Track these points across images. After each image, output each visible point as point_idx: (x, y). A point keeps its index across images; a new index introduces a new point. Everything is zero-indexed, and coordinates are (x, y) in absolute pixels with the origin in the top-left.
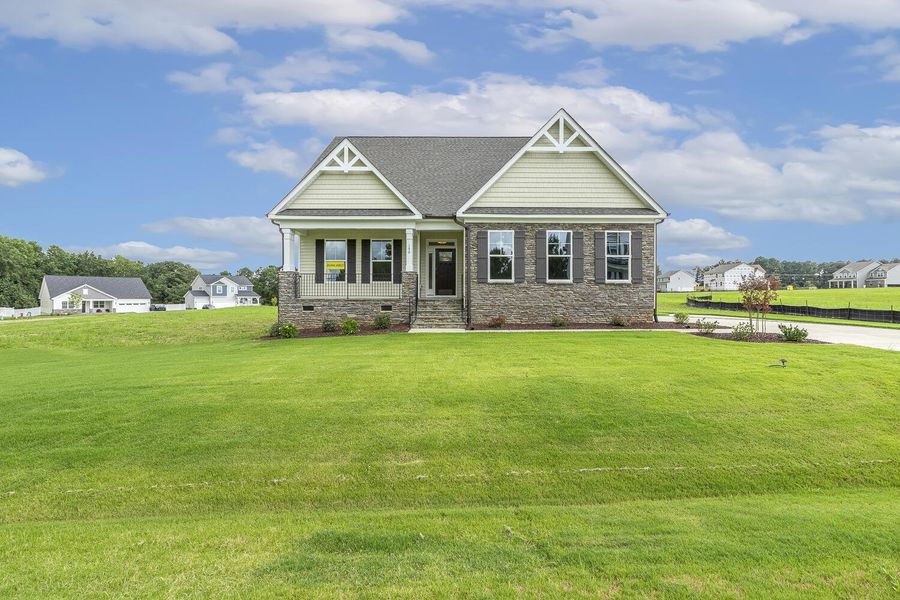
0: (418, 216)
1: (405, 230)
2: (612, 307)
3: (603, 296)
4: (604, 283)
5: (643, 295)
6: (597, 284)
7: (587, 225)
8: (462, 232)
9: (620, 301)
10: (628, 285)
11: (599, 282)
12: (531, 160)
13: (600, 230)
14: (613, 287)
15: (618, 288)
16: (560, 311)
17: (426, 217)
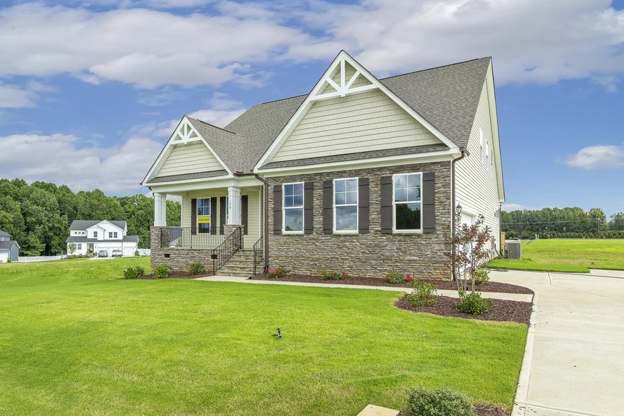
0: (231, 176)
1: (227, 188)
2: (401, 261)
3: (390, 248)
4: (391, 234)
5: (437, 247)
6: (384, 234)
7: (373, 169)
8: (262, 186)
9: (410, 255)
10: (419, 236)
11: (386, 231)
12: (320, 109)
13: (387, 174)
14: (401, 238)
15: (407, 239)
16: (347, 264)
17: (239, 174)
